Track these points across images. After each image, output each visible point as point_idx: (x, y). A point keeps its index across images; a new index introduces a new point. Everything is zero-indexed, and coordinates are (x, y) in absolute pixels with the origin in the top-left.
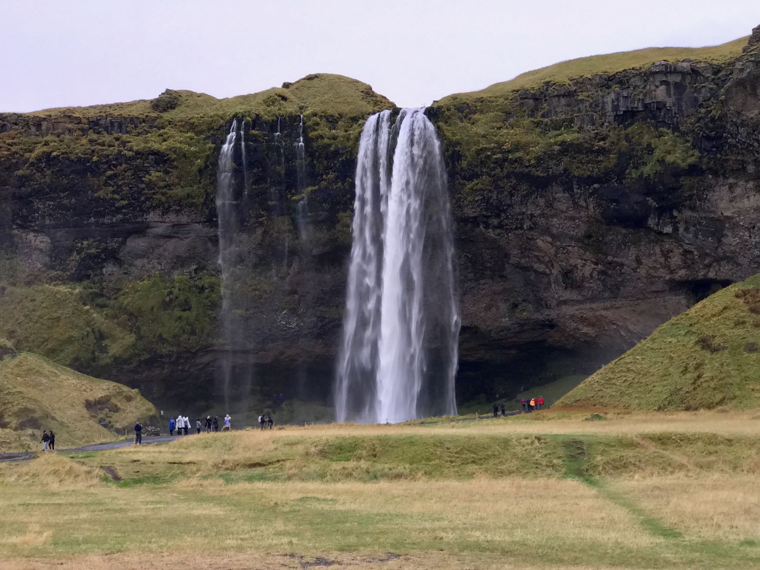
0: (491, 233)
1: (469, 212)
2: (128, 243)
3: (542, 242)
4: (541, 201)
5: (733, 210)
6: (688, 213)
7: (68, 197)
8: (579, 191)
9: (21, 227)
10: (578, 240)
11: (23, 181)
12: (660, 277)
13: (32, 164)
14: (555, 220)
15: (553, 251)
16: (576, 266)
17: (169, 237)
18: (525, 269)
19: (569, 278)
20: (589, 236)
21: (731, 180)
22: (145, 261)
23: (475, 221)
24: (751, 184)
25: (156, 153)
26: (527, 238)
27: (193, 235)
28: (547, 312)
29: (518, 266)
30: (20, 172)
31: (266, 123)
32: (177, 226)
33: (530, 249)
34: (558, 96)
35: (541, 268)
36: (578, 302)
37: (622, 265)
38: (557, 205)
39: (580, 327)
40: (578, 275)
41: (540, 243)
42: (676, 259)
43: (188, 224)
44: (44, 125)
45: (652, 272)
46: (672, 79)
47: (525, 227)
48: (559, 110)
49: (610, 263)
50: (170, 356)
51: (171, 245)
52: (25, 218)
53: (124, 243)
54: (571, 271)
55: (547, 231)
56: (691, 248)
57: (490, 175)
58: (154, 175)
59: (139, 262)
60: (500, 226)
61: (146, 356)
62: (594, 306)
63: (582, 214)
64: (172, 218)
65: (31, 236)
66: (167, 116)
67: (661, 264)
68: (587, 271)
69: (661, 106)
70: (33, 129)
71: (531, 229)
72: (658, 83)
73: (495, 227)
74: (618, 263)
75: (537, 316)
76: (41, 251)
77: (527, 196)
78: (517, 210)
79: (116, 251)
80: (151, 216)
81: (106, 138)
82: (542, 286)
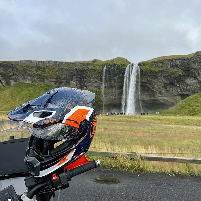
1: (144, 81)
2: (88, 84)
4: (156, 80)
5: (190, 83)
6: (182, 83)
7: (78, 76)
8: (163, 78)
10: (163, 86)
11: (72, 73)
13: (73, 70)
15: (158, 88)
17: (94, 83)
18: (153, 91)
19: (160, 93)
21: (190, 78)
23: (145, 83)
24: (193, 79)
25: (93, 69)
27: (98, 83)
28: (156, 98)
30: (71, 71)
31: (111, 65)
32: (96, 81)
33: (154, 88)
34: (160, 62)
35: (155, 91)
36: (161, 97)
37: (170, 91)
39: (161, 101)
40: (162, 92)
41: (156, 87)
42: (179, 90)
44: (75, 64)
45: (175, 92)
46: (180, 60)
48: (160, 65)
49: (168, 90)
52: (72, 79)
55: (157, 85)
56: (182, 89)
57: (148, 75)
59: (89, 87)
62: (164, 97)
63: (163, 82)
66: (95, 63)
69: (178, 65)
70: (73, 65)
71: (154, 84)
72: (178, 61)
73: (148, 84)
75: (154, 99)
76: (74, 84)
77: (154, 79)
78: (152, 81)
79: (86, 85)
80: (92, 80)
81: (85, 67)
82: (155, 94)
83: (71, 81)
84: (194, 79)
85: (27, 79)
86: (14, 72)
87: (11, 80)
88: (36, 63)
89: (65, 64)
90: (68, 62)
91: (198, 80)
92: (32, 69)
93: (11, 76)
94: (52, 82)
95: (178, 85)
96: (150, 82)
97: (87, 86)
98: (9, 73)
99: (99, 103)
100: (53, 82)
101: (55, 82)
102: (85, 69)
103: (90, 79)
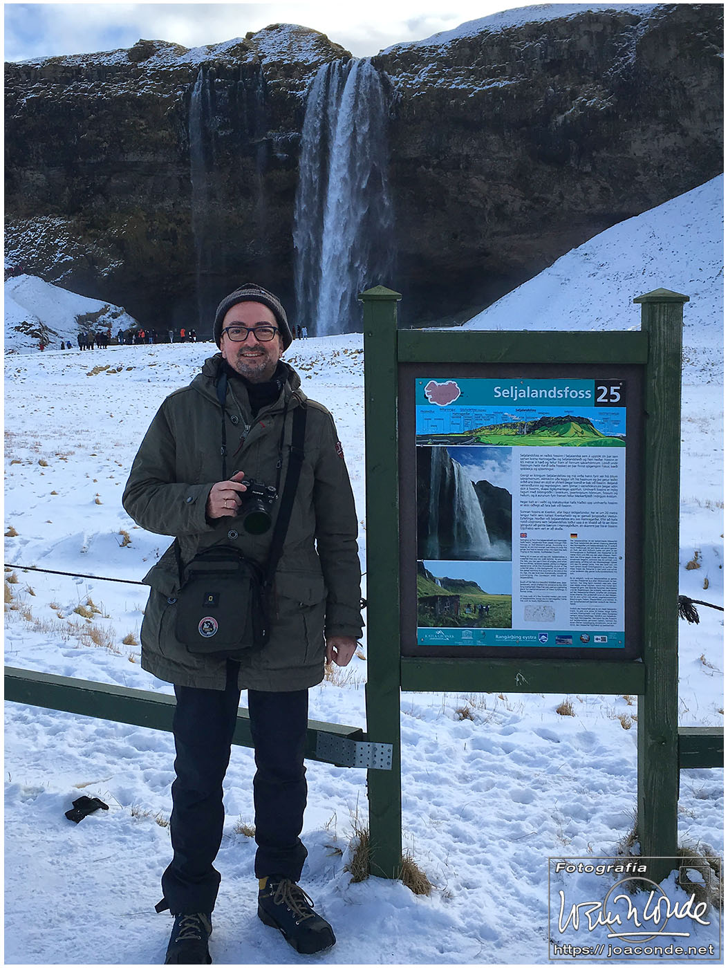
0: (431, 172)
1: (412, 152)
3: (477, 181)
4: (475, 143)
5: (645, 151)
6: (604, 154)
8: (508, 134)
10: (508, 178)
12: (580, 211)
14: (488, 160)
15: (486, 188)
16: (506, 202)
18: (462, 204)
19: (500, 211)
20: (517, 175)
21: (644, 124)
23: (417, 162)
24: (661, 127)
26: (463, 176)
28: (481, 242)
29: (457, 202)
31: (229, 71)
33: (466, 187)
35: (476, 203)
36: (509, 233)
37: (547, 201)
38: (489, 147)
39: (511, 255)
40: (508, 209)
41: (474, 181)
42: (594, 196)
45: (574, 207)
46: (594, 29)
47: (461, 166)
49: (537, 198)
54: (502, 206)
55: (480, 170)
56: (607, 185)
58: (132, 119)
59: (123, 197)
60: (439, 166)
62: (523, 236)
63: (512, 155)
64: (150, 158)
67: (581, 199)
68: (517, 206)
69: (584, 54)
71: (466, 168)
72: (582, 33)
73: (434, 168)
74: (543, 199)
75: (475, 246)
77: (463, 138)
78: (454, 151)
79: (102, 187)
80: (131, 157)
82: (477, 220)
84: (667, 131)
91: (684, 133)
95: (588, 168)
96: (442, 156)
97: (106, 190)
102: (90, 97)
103: (122, 151)
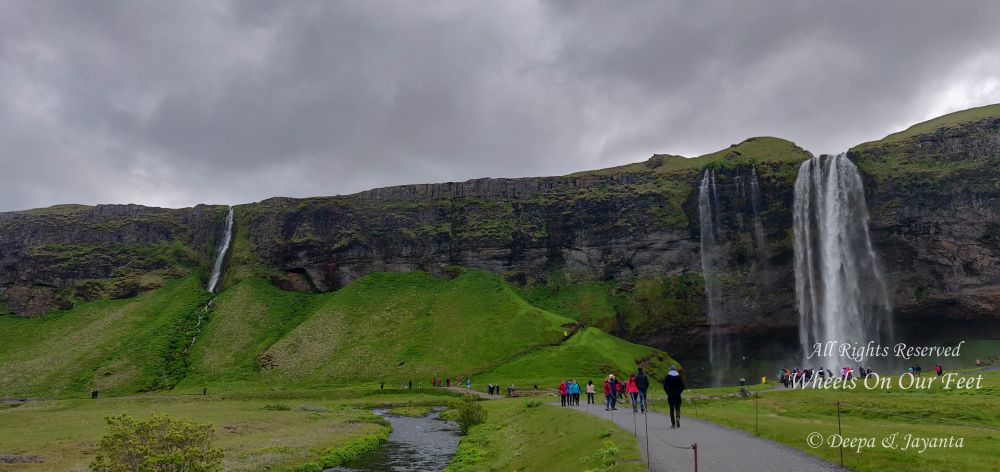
0: (903, 238)
1: (886, 223)
2: (638, 255)
3: (946, 242)
4: (945, 213)
7: (596, 226)
8: (978, 204)
9: (567, 247)
10: (978, 240)
11: (568, 218)
13: (573, 207)
14: (957, 226)
15: (955, 249)
16: (976, 260)
17: (665, 250)
18: (931, 263)
19: (969, 268)
20: (986, 237)
22: (650, 266)
23: (890, 230)
25: (654, 195)
26: (933, 240)
27: (681, 248)
28: (950, 293)
29: (925, 261)
30: (565, 213)
31: (729, 170)
32: (671, 242)
33: (935, 248)
34: (953, 137)
35: (945, 261)
36: (978, 285)
38: (958, 215)
39: (980, 304)
40: (977, 266)
41: (944, 243)
43: (677, 241)
44: (578, 181)
47: (931, 232)
48: (953, 147)
50: (670, 329)
51: (666, 255)
52: (570, 242)
53: (634, 254)
54: (971, 263)
55: (950, 234)
57: (902, 196)
58: (654, 209)
59: (644, 267)
60: (910, 233)
61: (655, 330)
62: (992, 288)
63: (981, 220)
64: (667, 237)
65: (574, 252)
66: (658, 170)
68: (986, 262)
70: (571, 185)
71: (936, 233)
73: (906, 234)
75: (941, 297)
76: (580, 262)
77: (933, 209)
78: (925, 220)
79: (630, 260)
80: (652, 237)
81: (619, 187)
82: (946, 275)
83: (566, 250)
85: (400, 255)
86: (349, 235)
87: (344, 264)
88: (429, 193)
89: (540, 185)
90: (550, 179)
92: (416, 217)
93: (344, 249)
94: (496, 262)
96: (913, 225)
97: (632, 263)
98: (332, 242)
99: (693, 332)
100: (496, 258)
101: (506, 262)
102: (622, 195)
103: (646, 232)
